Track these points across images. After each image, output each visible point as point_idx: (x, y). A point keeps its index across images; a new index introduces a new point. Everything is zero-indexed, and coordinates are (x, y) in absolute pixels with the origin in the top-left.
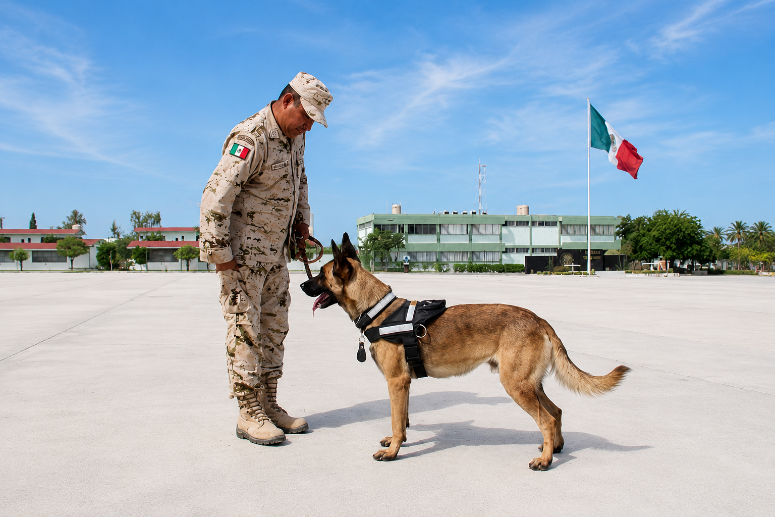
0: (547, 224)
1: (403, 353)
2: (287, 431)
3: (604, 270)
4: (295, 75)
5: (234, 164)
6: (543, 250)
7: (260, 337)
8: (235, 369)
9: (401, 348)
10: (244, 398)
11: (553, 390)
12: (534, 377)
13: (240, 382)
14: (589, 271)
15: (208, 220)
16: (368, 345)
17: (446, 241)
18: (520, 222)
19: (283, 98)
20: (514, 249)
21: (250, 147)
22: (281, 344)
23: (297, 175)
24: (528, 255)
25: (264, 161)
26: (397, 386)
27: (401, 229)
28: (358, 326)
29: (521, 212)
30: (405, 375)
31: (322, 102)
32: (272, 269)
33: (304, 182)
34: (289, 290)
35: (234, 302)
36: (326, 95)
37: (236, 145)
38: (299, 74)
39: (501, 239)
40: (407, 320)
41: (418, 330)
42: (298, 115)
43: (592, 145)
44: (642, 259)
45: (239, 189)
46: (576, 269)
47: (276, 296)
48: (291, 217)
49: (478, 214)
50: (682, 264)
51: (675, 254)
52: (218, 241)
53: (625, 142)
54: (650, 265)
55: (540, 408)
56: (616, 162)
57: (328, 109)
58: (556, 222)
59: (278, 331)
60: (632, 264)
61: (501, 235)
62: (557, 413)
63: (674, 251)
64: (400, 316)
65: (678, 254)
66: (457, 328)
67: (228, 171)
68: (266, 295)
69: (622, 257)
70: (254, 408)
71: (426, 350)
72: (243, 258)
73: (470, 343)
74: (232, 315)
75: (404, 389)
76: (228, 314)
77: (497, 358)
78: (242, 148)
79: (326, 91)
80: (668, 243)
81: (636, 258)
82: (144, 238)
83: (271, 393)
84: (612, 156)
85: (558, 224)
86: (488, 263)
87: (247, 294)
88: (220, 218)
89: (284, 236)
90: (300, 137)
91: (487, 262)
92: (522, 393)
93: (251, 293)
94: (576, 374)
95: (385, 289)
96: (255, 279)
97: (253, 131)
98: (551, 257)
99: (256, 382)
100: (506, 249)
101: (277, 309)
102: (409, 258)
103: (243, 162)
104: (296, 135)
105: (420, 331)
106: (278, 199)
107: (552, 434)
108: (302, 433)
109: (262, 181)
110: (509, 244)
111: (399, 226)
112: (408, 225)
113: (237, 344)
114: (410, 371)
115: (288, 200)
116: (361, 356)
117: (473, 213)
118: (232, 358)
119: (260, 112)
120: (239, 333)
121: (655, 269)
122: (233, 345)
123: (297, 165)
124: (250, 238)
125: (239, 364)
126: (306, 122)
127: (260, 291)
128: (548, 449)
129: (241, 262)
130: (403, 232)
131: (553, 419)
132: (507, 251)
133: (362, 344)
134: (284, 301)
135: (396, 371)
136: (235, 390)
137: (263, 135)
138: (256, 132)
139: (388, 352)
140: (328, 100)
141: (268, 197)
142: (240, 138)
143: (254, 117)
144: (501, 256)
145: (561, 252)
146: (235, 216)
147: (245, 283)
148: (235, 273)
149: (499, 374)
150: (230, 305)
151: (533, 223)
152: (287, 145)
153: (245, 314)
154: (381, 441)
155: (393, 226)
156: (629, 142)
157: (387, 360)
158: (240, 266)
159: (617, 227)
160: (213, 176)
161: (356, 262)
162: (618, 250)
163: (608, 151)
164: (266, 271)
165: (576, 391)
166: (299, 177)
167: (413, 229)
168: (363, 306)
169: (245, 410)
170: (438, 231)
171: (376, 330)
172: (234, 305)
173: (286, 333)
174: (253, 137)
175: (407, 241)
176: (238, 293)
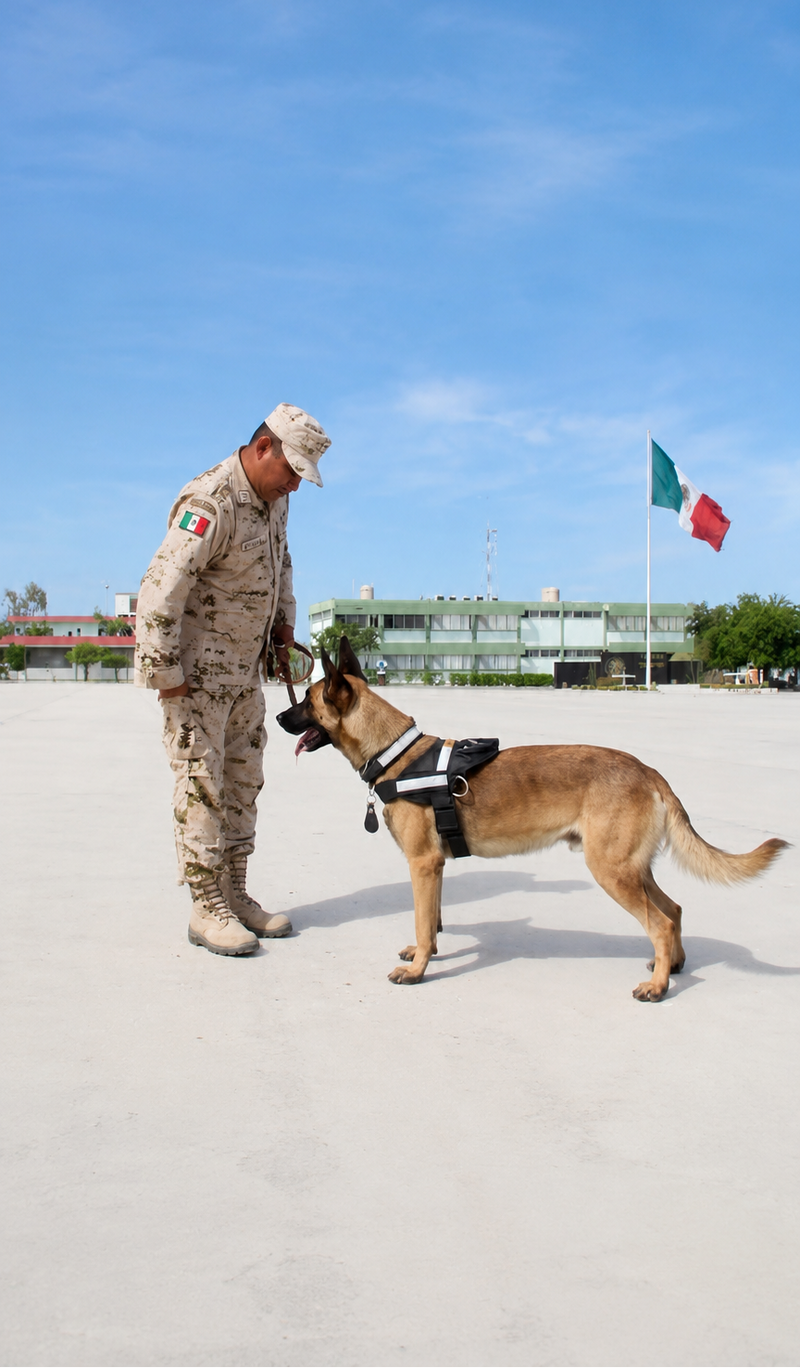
0: (587, 615)
1: (433, 820)
2: (260, 934)
3: (669, 682)
4: (273, 408)
5: (186, 542)
6: (580, 653)
7: (222, 795)
8: (188, 843)
9: (430, 812)
10: (199, 885)
11: (669, 877)
12: (638, 859)
13: (194, 861)
14: (648, 684)
15: (149, 626)
16: (380, 807)
17: (438, 638)
18: (547, 612)
19: (256, 444)
20: (537, 651)
21: (208, 516)
22: (253, 802)
23: (279, 557)
24: (559, 660)
25: (230, 537)
26: (423, 868)
27: (374, 621)
28: (365, 778)
29: (547, 598)
30: (436, 851)
31: (315, 448)
32: (241, 695)
33: (287, 564)
34: (265, 724)
35: (184, 743)
36: (319, 439)
37: (188, 515)
38: (280, 407)
39: (519, 637)
40: (438, 770)
41: (455, 786)
42: (278, 468)
43: (655, 501)
44: (725, 668)
45: (194, 579)
46: (629, 681)
47: (246, 734)
48: (269, 618)
49: (485, 599)
50: (781, 674)
51: (771, 660)
52: (162, 657)
53: (704, 499)
54: (735, 677)
55: (649, 906)
56: (690, 527)
57: (323, 461)
58: (600, 613)
59: (248, 785)
60: (709, 676)
61: (519, 630)
62: (675, 913)
63: (770, 655)
64: (428, 762)
65: (776, 660)
66: (517, 782)
67: (177, 553)
68: (232, 732)
69: (695, 663)
70: (215, 900)
71: (468, 815)
72: (198, 679)
73: (535, 805)
74: (181, 762)
75: (433, 874)
76: (176, 762)
77: (577, 827)
78: (197, 519)
79: (320, 433)
80: (761, 644)
81: (715, 666)
82: (22, 631)
83: (238, 877)
84: (684, 518)
85: (603, 615)
86: (500, 673)
87: (204, 730)
88: (167, 623)
89: (259, 646)
90: (281, 500)
91: (499, 670)
92: (620, 882)
93: (211, 729)
94: (704, 852)
95: (405, 723)
96: (216, 708)
97: (214, 493)
98: (593, 663)
99: (218, 861)
100: (527, 651)
101: (248, 751)
102: (385, 664)
103: (200, 540)
104: (275, 498)
105: (458, 786)
106: (252, 593)
107: (667, 945)
108: (283, 936)
109: (228, 566)
110: (530, 644)
111: (371, 618)
112: (385, 616)
113: (190, 804)
114: (444, 846)
115: (265, 594)
116: (371, 824)
117: (479, 599)
118: (182, 825)
119: (224, 463)
120: (193, 790)
121: (742, 681)
122: (184, 807)
123: (278, 541)
124: (209, 650)
125: (192, 835)
126: (291, 479)
127: (223, 727)
128: (662, 969)
129: (195, 685)
130: (376, 625)
131: (669, 921)
132: (528, 654)
133: (371, 806)
134: (257, 742)
135: (423, 845)
136: (186, 873)
137: (229, 499)
138: (217, 495)
139: (410, 817)
140: (323, 445)
141: (237, 589)
142: (195, 503)
143: (214, 471)
144: (519, 662)
145: (607, 655)
146: (189, 619)
147: (201, 715)
148: (187, 699)
149: (583, 853)
150: (181, 747)
151: (566, 614)
152: (263, 513)
153: (202, 761)
154: (400, 951)
155: (362, 617)
156: (710, 497)
157: (407, 831)
158: (195, 690)
159: (687, 620)
160: (154, 561)
161: (361, 682)
162: (689, 654)
163: (678, 511)
164: (231, 697)
165: (705, 878)
166: (281, 559)
167: (391, 622)
168: (371, 748)
169: (201, 903)
170: (428, 624)
171: (391, 785)
172: (186, 747)
173: (260, 787)
174: (214, 503)
175: (382, 638)
176: (191, 730)
